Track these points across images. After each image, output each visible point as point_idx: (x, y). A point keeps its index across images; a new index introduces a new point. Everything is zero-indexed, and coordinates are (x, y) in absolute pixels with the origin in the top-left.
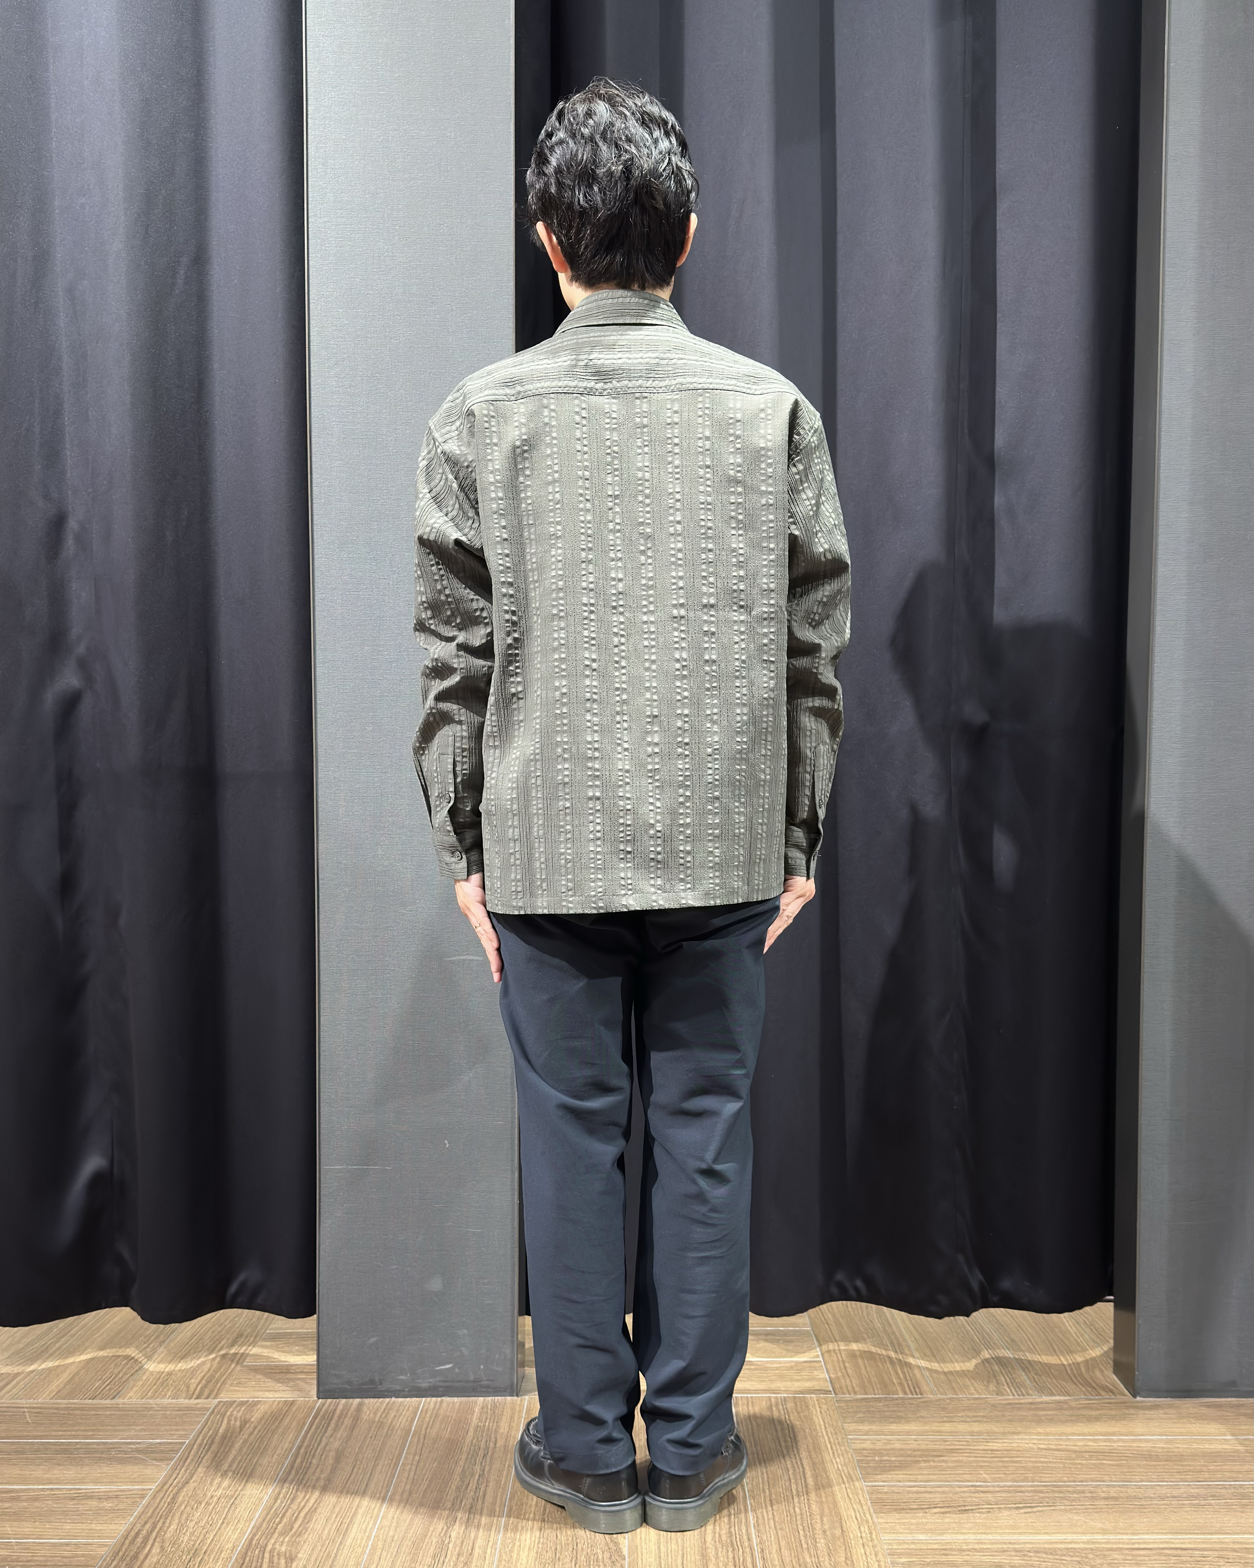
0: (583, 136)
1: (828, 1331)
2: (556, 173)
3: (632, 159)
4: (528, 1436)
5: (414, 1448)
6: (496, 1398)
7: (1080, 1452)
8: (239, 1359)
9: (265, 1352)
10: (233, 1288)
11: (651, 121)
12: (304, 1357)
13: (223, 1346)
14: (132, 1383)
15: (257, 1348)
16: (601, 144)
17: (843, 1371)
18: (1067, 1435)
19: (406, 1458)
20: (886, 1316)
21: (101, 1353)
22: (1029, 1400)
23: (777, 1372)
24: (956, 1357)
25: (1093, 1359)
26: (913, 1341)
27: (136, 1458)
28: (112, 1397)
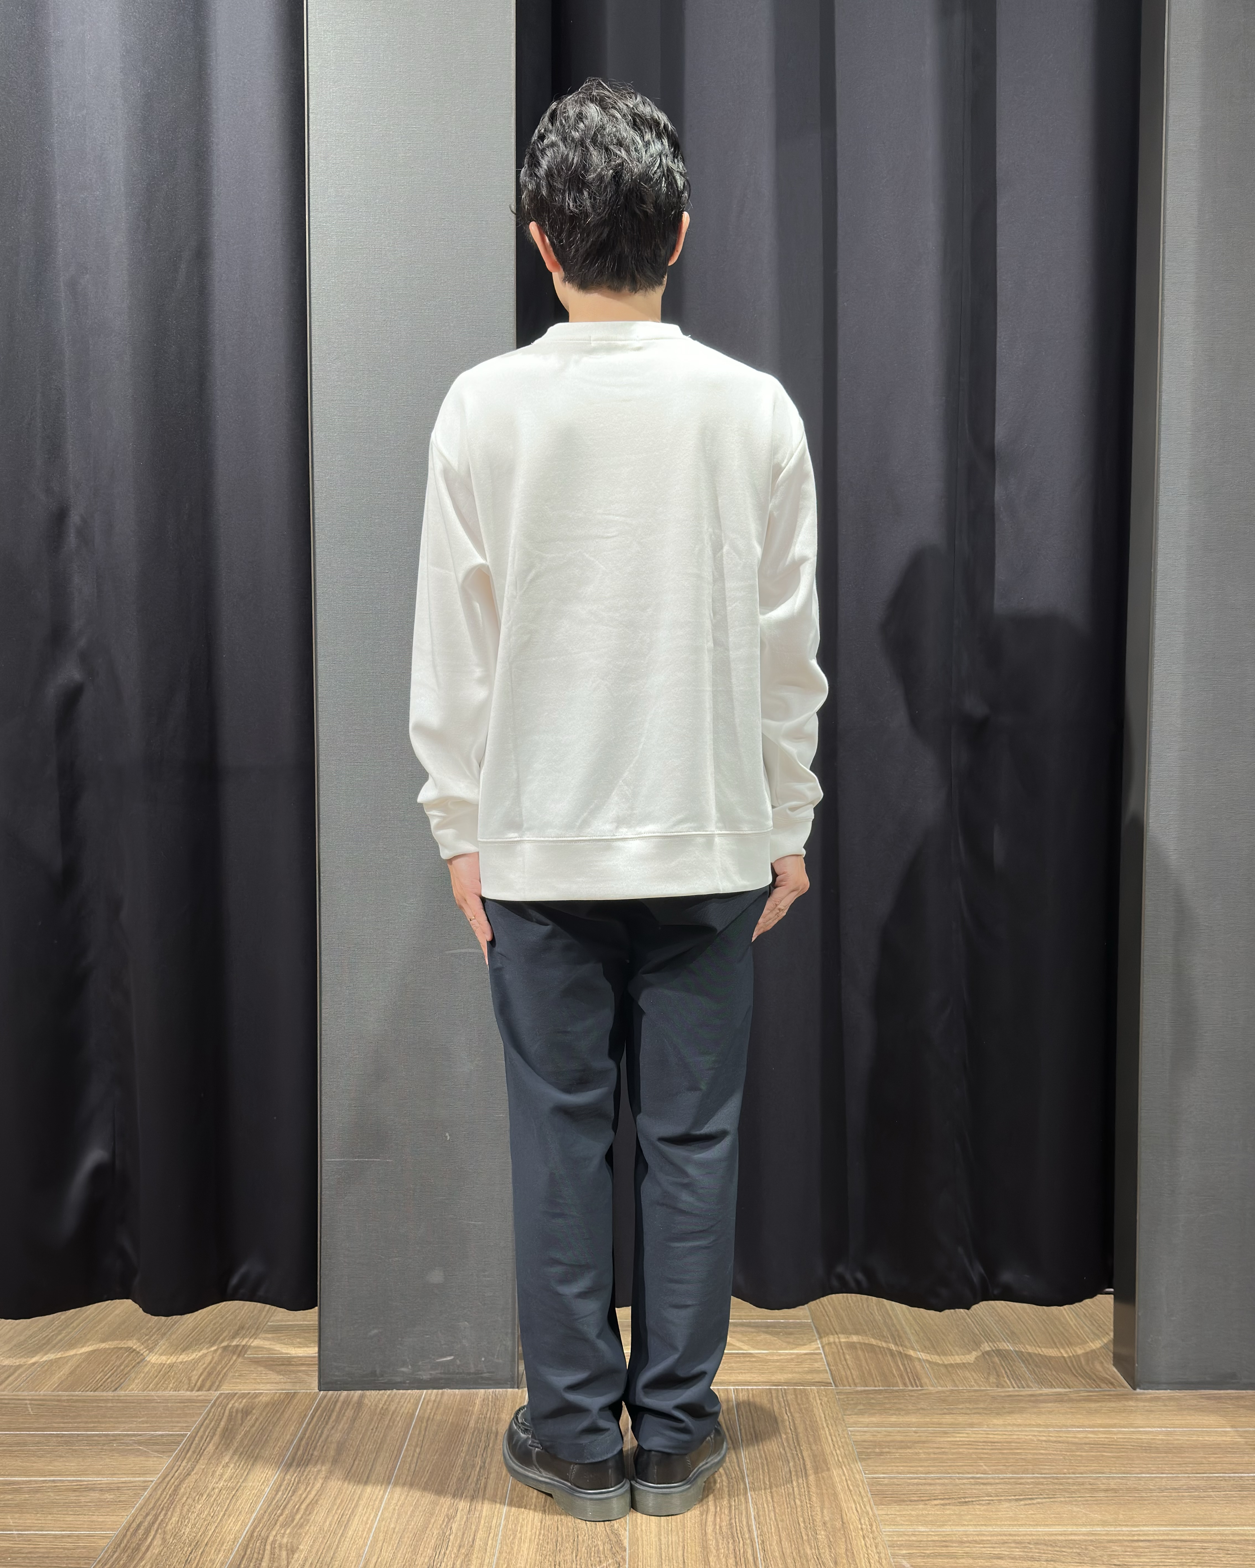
0: (573, 140)
1: (829, 1323)
2: (547, 175)
3: (622, 164)
4: (516, 1425)
5: (416, 1440)
6: (497, 1390)
7: (1081, 1444)
8: (240, 1351)
9: (266, 1344)
10: (235, 1280)
11: (643, 124)
12: (306, 1349)
13: (226, 1337)
14: (133, 1375)
15: (259, 1340)
16: (591, 149)
17: (844, 1363)
18: (1067, 1427)
19: (407, 1450)
20: (886, 1309)
21: (103, 1345)
22: (1027, 1392)
23: (778, 1364)
24: (956, 1349)
25: (1093, 1351)
26: (912, 1333)
27: (139, 1450)
28: (113, 1389)
